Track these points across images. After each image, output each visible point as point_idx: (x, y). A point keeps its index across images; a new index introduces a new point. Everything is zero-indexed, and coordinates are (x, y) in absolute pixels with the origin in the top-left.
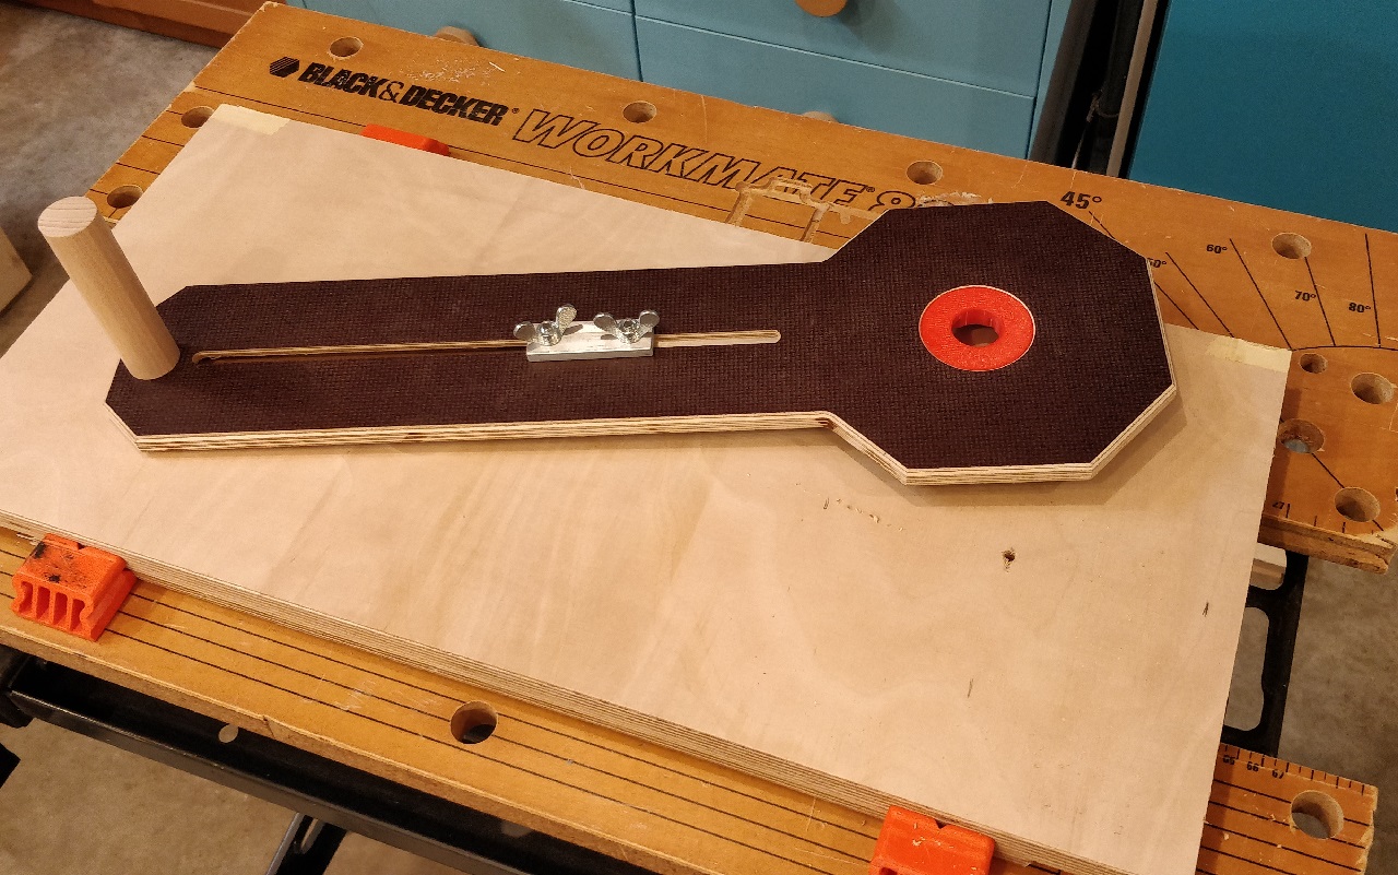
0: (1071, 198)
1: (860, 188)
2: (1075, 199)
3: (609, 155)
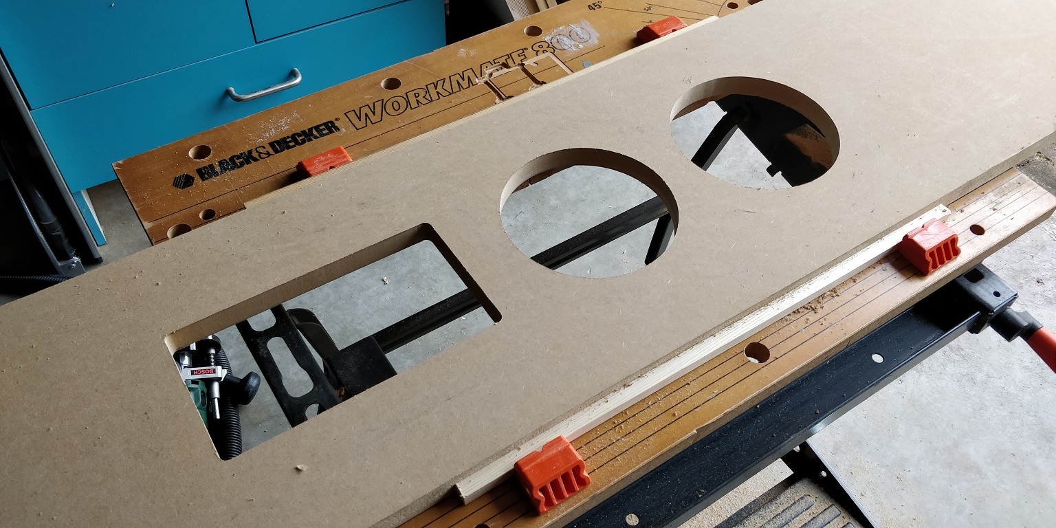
1: (521, 51)
2: (593, 6)
3: (409, 106)
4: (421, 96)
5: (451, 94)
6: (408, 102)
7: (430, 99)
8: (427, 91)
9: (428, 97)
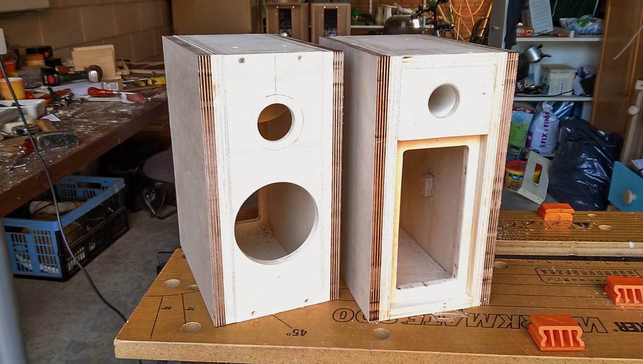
0: (302, 333)
2: (300, 333)
5: (499, 315)
7: (521, 317)
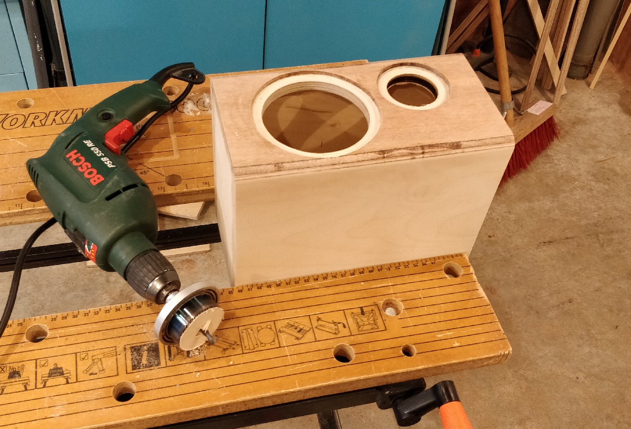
3: (23, 125)
4: (39, 119)
5: (63, 124)
6: (25, 122)
7: (43, 123)
8: (47, 116)
9: (43, 122)
